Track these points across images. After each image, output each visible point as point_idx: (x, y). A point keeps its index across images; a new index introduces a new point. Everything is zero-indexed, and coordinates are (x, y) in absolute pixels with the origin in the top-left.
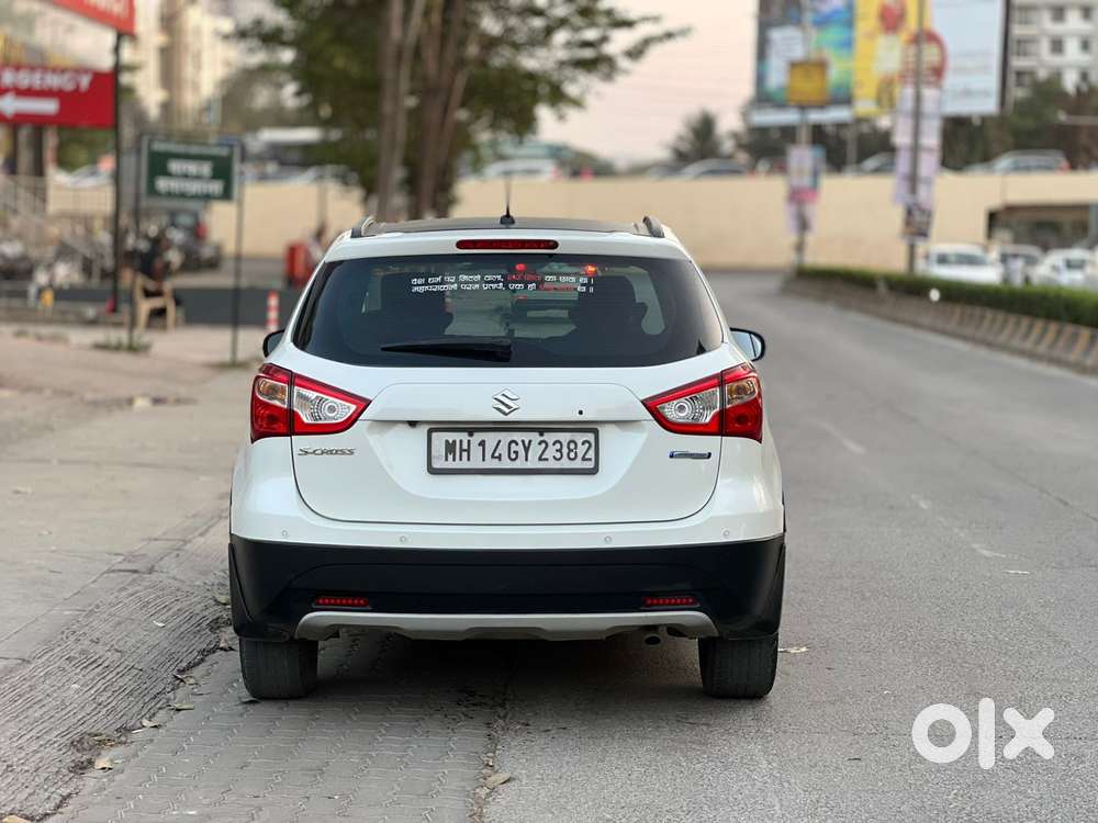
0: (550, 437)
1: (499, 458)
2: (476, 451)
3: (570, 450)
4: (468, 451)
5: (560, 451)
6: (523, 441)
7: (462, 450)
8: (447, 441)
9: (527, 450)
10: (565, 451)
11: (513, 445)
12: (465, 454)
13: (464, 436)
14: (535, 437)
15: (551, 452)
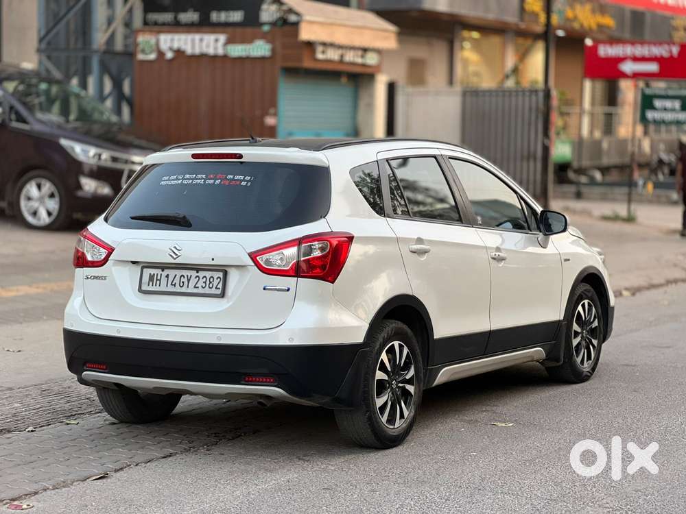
1: (175, 285)
2: (164, 280)
3: (210, 283)
4: (160, 280)
5: (205, 282)
6: (187, 276)
7: (157, 280)
8: (150, 274)
9: (189, 281)
10: (208, 282)
12: (158, 282)
13: (159, 271)
14: (194, 273)
15: (201, 283)
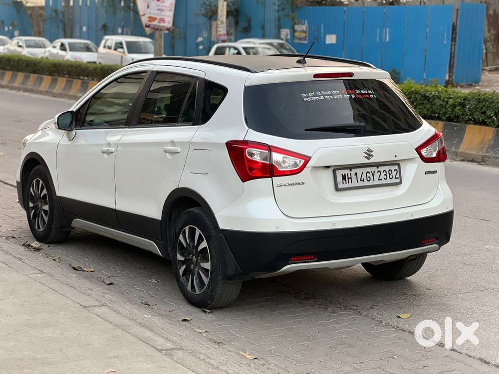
0: (381, 169)
3: (390, 174)
4: (351, 178)
7: (348, 178)
9: (373, 175)
10: (388, 175)
11: (368, 174)
12: (350, 180)
